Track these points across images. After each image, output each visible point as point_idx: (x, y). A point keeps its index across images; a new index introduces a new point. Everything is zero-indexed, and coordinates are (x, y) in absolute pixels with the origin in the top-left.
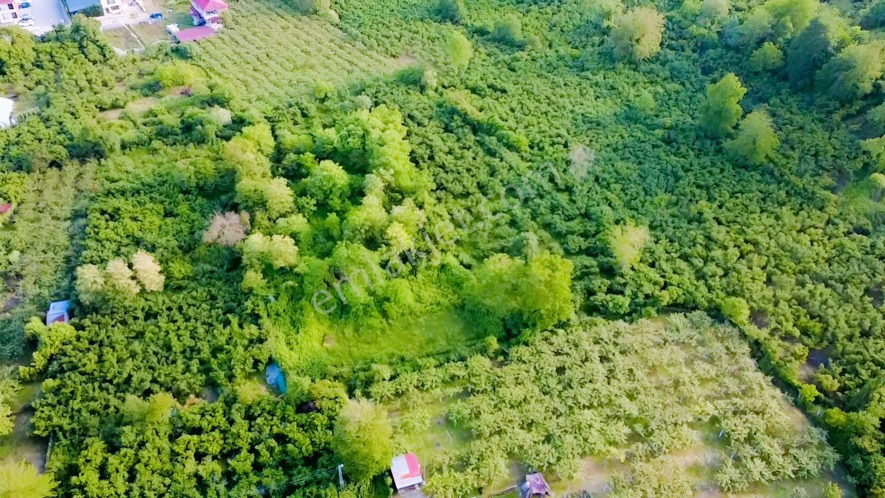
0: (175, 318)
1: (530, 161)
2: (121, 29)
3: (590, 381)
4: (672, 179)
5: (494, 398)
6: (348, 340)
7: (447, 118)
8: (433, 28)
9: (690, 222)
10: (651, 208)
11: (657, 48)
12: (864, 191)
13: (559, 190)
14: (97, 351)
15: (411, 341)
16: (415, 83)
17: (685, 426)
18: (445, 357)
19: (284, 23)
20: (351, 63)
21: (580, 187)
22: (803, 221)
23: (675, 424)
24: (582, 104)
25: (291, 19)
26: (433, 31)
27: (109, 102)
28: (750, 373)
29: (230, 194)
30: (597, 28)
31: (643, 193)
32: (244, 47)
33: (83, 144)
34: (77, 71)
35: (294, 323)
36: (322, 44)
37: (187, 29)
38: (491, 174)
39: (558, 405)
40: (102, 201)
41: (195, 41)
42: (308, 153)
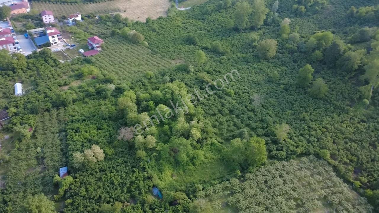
0: (112, 171)
1: (236, 100)
2: (59, 52)
3: (278, 185)
4: (291, 105)
5: (243, 194)
6: (181, 175)
7: (200, 84)
8: (186, 48)
9: (300, 121)
10: (286, 117)
11: (275, 54)
12: (362, 106)
13: (249, 111)
14: (84, 187)
15: (206, 174)
16: (184, 70)
17: (316, 200)
18: (221, 179)
19: (127, 47)
20: (158, 63)
21: (257, 109)
22: (342, 119)
23: (312, 200)
24: (251, 76)
25: (129, 45)
26: (187, 48)
27: (63, 83)
28: (335, 178)
29: (123, 119)
30: (250, 45)
31: (281, 111)
32: (113, 58)
33: (58, 101)
34: (46, 70)
35: (159, 170)
36: (144, 55)
37: (87, 51)
38: (222, 106)
39: (268, 195)
40: (71, 125)
41: (92, 56)
42: (151, 101)
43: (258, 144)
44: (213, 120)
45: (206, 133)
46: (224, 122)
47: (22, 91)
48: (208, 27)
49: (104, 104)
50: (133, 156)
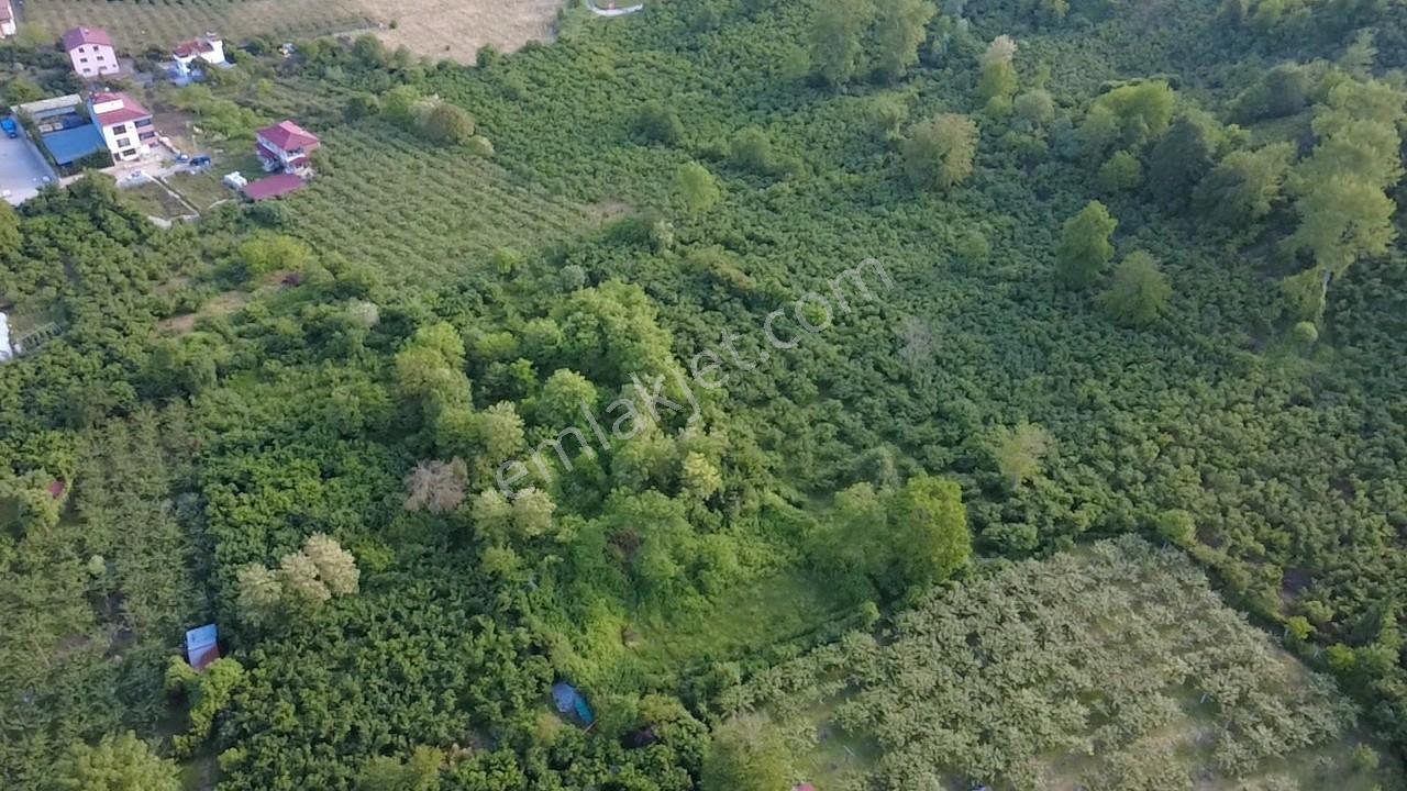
0: (395, 632)
1: (838, 342)
3: (1017, 649)
4: (1039, 355)
5: (895, 689)
6: (659, 632)
7: (703, 289)
8: (638, 155)
9: (1079, 409)
10: (1025, 397)
11: (968, 168)
12: (1292, 347)
13: (892, 381)
14: (290, 697)
15: (750, 623)
16: (639, 240)
17: (1158, 694)
18: (810, 639)
19: (411, 160)
20: (536, 218)
21: (922, 376)
22: (1226, 395)
23: (1145, 693)
24: (886, 254)
25: (419, 153)
26: (640, 159)
27: (172, 304)
28: (1218, 611)
29: (421, 433)
30: (875, 141)
31: (1007, 376)
32: (361, 202)
33: (158, 376)
34: (102, 258)
35: (574, 618)
36: (481, 189)
37: (258, 180)
38: (791, 367)
39: (985, 688)
40: (217, 464)
41: (278, 198)
42: (521, 360)
43: (937, 503)
44: (762, 422)
45: (740, 469)
46: (802, 427)
47: (12, 343)
48: (713, 78)
50: (470, 569)
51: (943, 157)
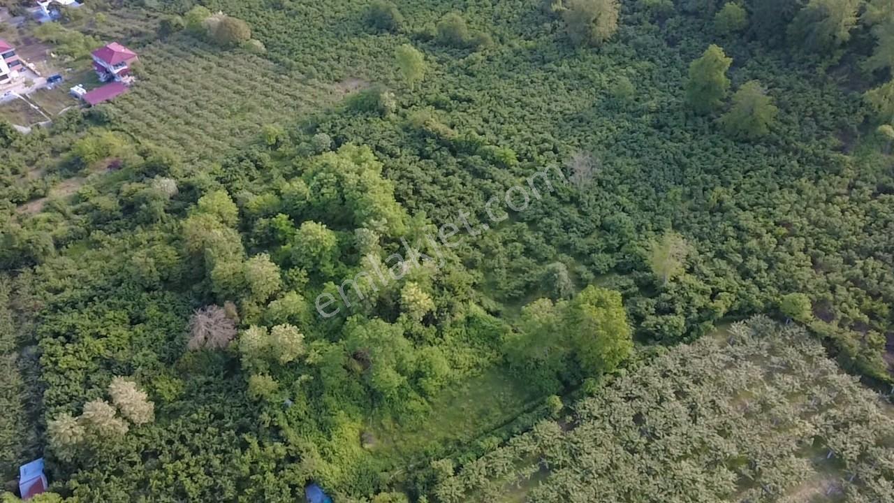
0: (180, 453)
1: (523, 175)
2: (15, 101)
3: (675, 425)
4: (678, 171)
5: (578, 470)
6: (389, 433)
7: (419, 142)
8: (371, 42)
9: (711, 213)
10: (669, 207)
11: (614, 27)
12: (875, 145)
13: (564, 203)
15: (462, 418)
16: (371, 108)
17: (793, 456)
18: (507, 429)
19: (205, 63)
20: (295, 98)
21: (587, 197)
22: (826, 190)
23: (782, 457)
24: (556, 101)
25: (211, 57)
26: (372, 45)
27: (26, 193)
28: (835, 376)
29: (203, 282)
30: (545, 13)
31: (653, 190)
32: (167, 99)
33: (8, 254)
35: (322, 427)
36: (255, 80)
37: (95, 89)
38: (487, 199)
39: (650, 463)
40: (50, 320)
41: (108, 101)
42: (280, 214)
43: (602, 311)
44: (466, 246)
45: (448, 290)
46: (497, 248)
49: (148, 241)
50: (240, 393)
51: (595, 21)
